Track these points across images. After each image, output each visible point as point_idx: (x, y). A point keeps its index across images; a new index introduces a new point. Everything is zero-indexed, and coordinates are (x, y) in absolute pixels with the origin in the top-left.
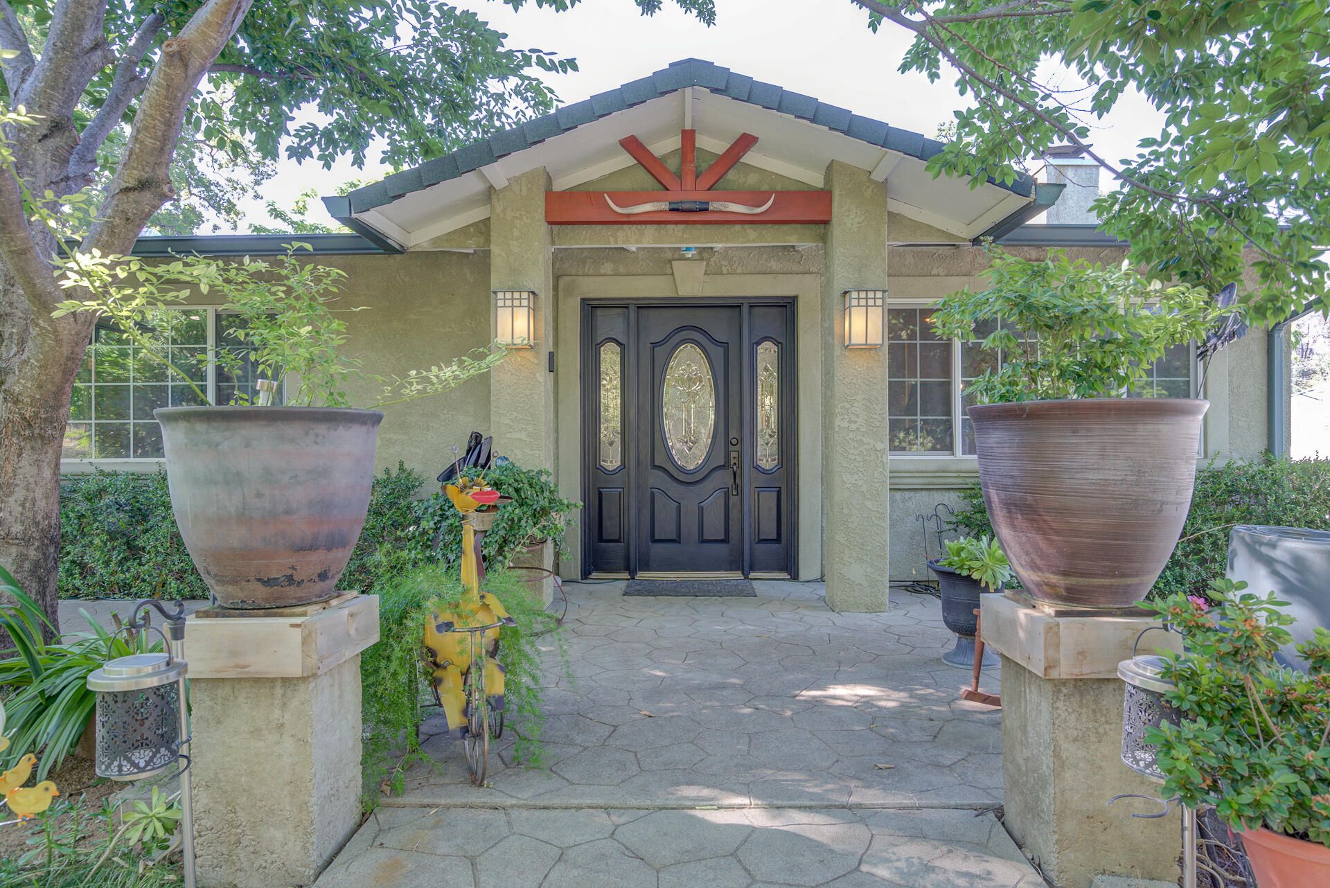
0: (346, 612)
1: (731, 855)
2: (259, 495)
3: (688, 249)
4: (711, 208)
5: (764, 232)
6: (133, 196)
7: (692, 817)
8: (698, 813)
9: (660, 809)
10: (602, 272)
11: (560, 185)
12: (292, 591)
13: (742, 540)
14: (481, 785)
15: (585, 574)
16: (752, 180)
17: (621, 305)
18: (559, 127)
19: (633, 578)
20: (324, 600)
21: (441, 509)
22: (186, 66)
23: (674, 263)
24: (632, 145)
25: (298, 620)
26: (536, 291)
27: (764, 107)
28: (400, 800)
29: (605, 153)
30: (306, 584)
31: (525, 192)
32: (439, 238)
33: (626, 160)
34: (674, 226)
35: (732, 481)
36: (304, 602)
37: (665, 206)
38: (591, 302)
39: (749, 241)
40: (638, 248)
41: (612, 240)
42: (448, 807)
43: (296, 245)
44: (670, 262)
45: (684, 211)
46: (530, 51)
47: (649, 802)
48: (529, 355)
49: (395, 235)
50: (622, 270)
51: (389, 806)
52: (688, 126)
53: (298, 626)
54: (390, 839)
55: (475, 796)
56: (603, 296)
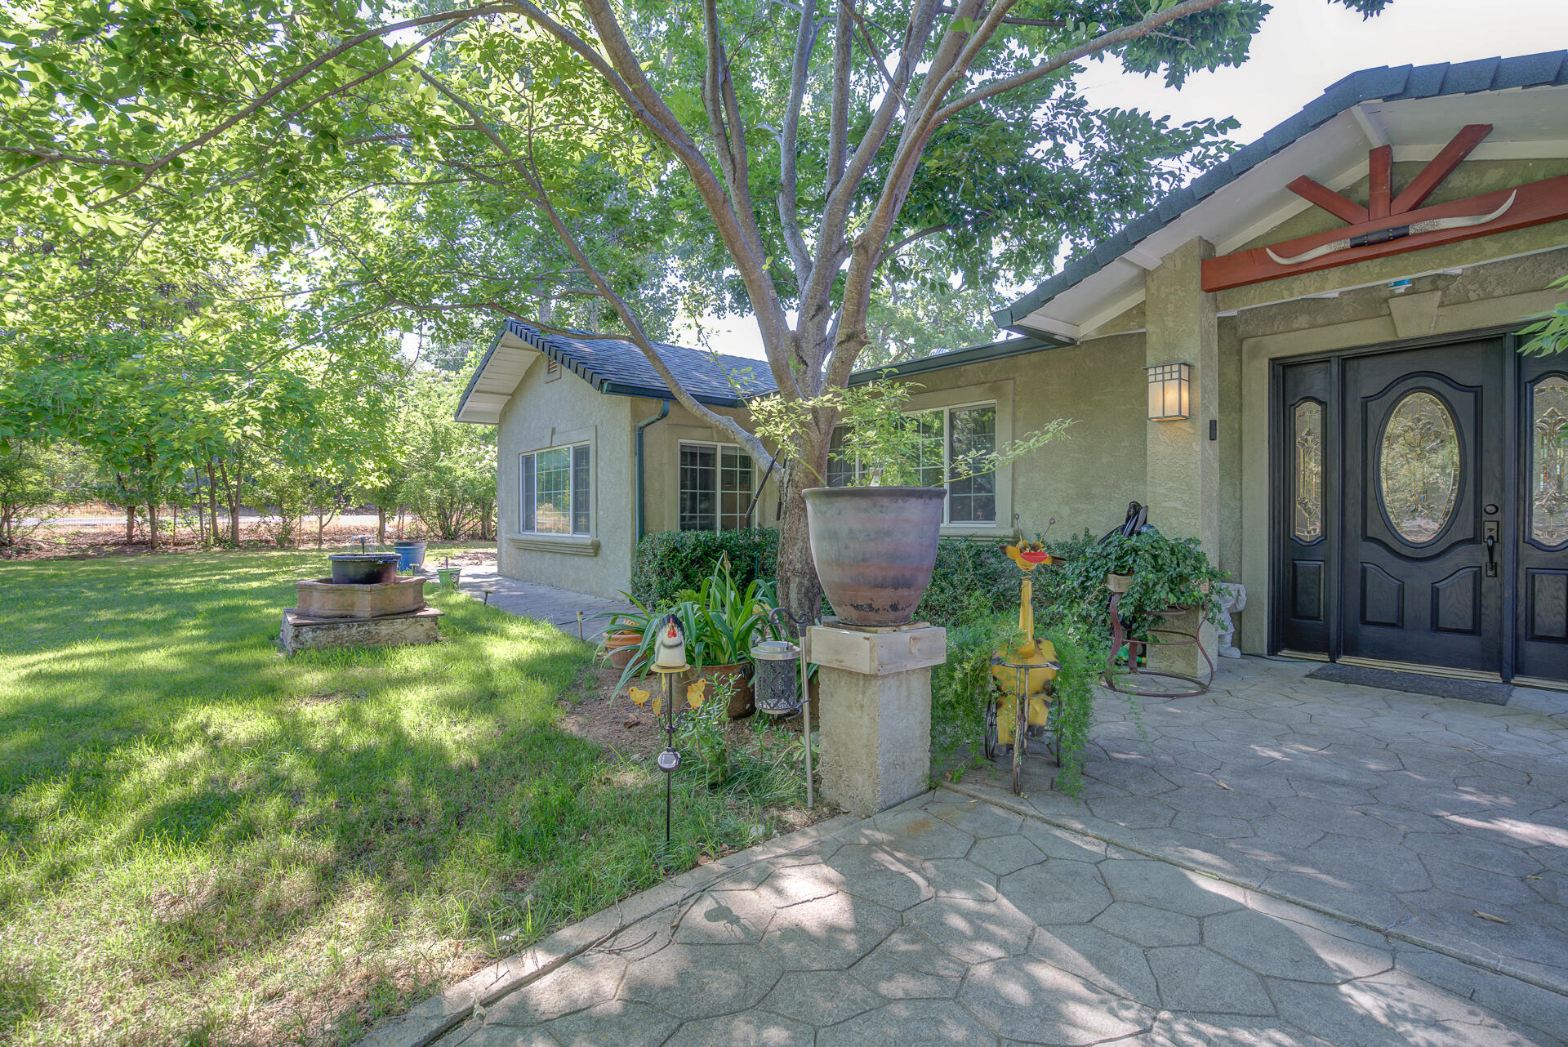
0: (909, 635)
1: (1198, 918)
2: (847, 547)
3: (1396, 284)
4: (1411, 231)
5: (1513, 240)
6: (844, 346)
7: (1185, 875)
8: (1193, 876)
9: (1159, 860)
10: (1295, 326)
11: (1222, 250)
12: (872, 615)
13: (1501, 634)
14: (1019, 794)
15: (1274, 649)
16: (1492, 178)
17: (1322, 359)
18: (1194, 198)
19: (1333, 661)
20: (896, 624)
21: (1087, 571)
22: (867, 252)
23: (1392, 302)
24: (1304, 186)
25: (868, 635)
26: (1189, 361)
27: (1467, 93)
28: (956, 787)
29: (1274, 203)
30: (881, 612)
31: (1179, 266)
32: (1105, 325)
33: (1300, 204)
34: (1368, 263)
35: (1487, 559)
36: (880, 624)
37: (1346, 244)
38: (1287, 361)
39: (1486, 257)
40: (1341, 293)
41: (1286, 293)
42: (986, 802)
43: (886, 371)
44: (1386, 300)
45: (1370, 244)
46: (1185, 126)
47: (1150, 851)
48: (1185, 426)
49: (1061, 330)
50: (1320, 320)
51: (947, 788)
52: (1377, 143)
53: (867, 639)
54: (933, 809)
55: (1010, 801)
56: (1296, 353)
